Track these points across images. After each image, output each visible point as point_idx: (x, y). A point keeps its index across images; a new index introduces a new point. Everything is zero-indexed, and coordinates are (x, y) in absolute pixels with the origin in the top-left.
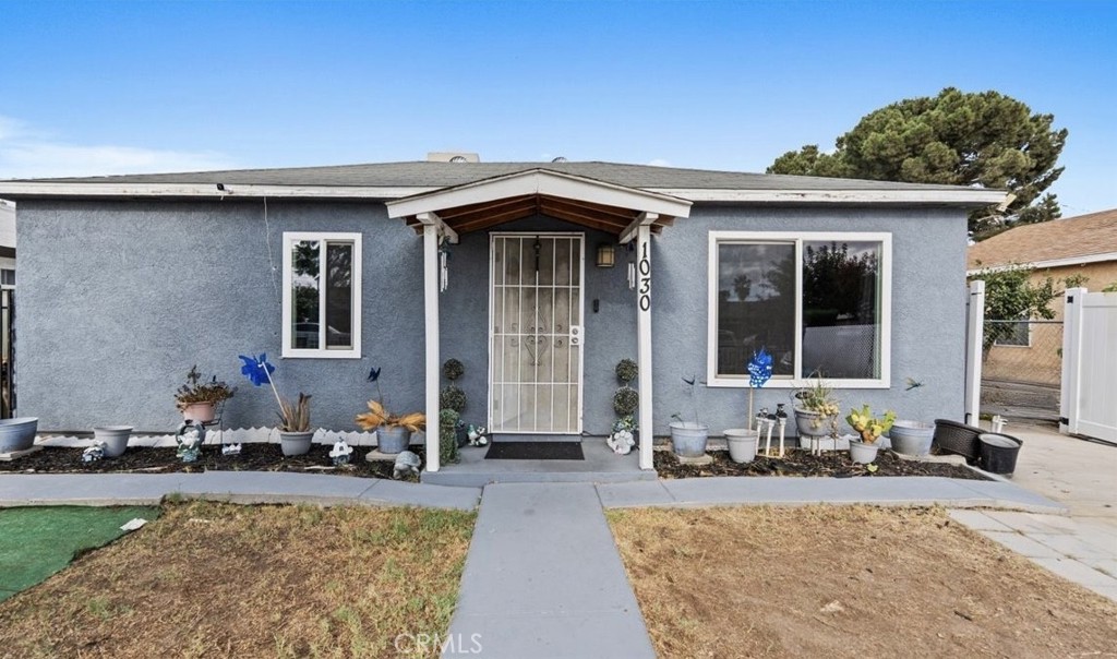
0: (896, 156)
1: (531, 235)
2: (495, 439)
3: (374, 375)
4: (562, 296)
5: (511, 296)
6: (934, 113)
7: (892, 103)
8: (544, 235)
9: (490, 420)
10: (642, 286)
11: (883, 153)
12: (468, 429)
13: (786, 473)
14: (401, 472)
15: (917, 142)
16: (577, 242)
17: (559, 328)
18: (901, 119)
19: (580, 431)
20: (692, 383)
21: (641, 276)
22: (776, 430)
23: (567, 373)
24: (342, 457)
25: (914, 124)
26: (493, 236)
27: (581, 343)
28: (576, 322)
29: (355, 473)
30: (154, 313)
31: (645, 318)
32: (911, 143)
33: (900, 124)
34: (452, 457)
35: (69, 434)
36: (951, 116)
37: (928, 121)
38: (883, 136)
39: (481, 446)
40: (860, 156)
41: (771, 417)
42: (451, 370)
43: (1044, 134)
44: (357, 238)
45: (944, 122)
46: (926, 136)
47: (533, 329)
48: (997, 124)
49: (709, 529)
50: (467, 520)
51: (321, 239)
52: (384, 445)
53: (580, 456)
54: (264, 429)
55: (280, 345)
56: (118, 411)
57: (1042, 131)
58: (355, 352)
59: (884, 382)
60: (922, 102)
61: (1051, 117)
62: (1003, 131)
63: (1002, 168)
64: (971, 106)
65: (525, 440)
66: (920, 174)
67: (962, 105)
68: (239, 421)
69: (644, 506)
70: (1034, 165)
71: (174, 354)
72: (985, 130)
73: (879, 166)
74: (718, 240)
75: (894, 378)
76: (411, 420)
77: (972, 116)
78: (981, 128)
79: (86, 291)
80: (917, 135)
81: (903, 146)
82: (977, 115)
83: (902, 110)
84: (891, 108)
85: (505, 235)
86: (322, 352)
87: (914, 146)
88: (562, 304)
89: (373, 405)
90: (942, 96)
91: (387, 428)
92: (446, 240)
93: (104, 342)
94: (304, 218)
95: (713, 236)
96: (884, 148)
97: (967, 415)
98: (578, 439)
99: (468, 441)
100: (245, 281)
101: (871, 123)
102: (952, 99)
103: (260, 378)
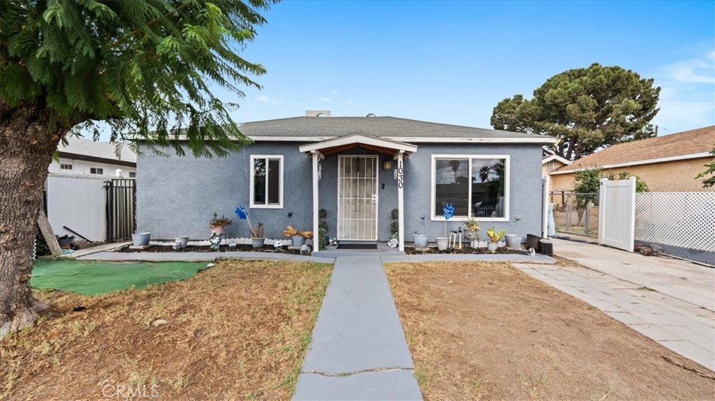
0: (563, 102)
1: (356, 156)
2: (340, 243)
3: (290, 215)
4: (369, 182)
5: (347, 182)
6: (584, 78)
7: (564, 71)
8: (361, 156)
9: (338, 234)
10: (399, 178)
11: (556, 101)
12: (329, 239)
13: (457, 253)
14: (303, 252)
15: (575, 95)
16: (375, 159)
17: (368, 196)
18: (567, 82)
19: (376, 239)
20: (423, 219)
21: (399, 175)
22: (458, 238)
23: (371, 215)
24: (279, 247)
25: (574, 85)
26: (340, 157)
27: (377, 202)
28: (375, 193)
29: (285, 253)
30: (195, 189)
31: (401, 191)
32: (572, 95)
33: (566, 84)
34: (323, 247)
35: (159, 240)
36: (593, 80)
37: (581, 83)
38: (556, 91)
39: (335, 245)
40: (545, 101)
41: (456, 232)
42: (323, 213)
43: (648, 90)
44: (282, 157)
45: (590, 84)
46: (580, 92)
47: (356, 196)
48: (619, 85)
49: (421, 268)
50: (330, 266)
51: (267, 157)
52: (295, 243)
53: (376, 248)
54: (242, 239)
55: (249, 203)
56: (180, 231)
57: (647, 88)
58: (281, 206)
59: (507, 218)
60: (580, 71)
61: (652, 80)
62: (623, 89)
63: (622, 110)
64: (605, 75)
65: (353, 243)
66: (576, 113)
67: (600, 74)
68: (231, 235)
69: (398, 262)
70: (641, 108)
71: (204, 206)
72: (613, 88)
73: (554, 108)
74: (436, 158)
75: (510, 217)
76: (306, 233)
77: (605, 81)
78: (611, 87)
79: (166, 180)
80: (575, 91)
81: (567, 97)
82: (608, 80)
83: (569, 76)
84: (564, 74)
85: (344, 156)
86: (266, 206)
87: (573, 97)
88: (369, 186)
89: (289, 227)
90: (591, 68)
91: (297, 236)
92: (321, 159)
93: (174, 202)
94: (259, 149)
95: (434, 156)
96: (556, 98)
97: (543, 233)
98: (376, 243)
99: (329, 243)
100: (234, 176)
101: (551, 83)
102: (595, 69)
103: (243, 216)
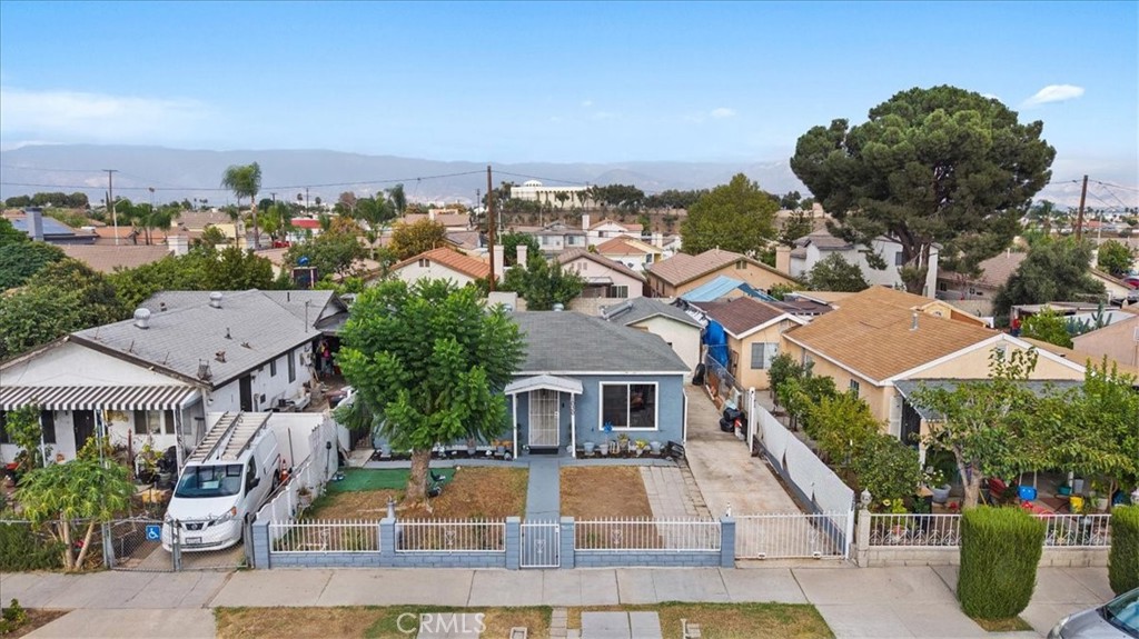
2: (530, 448)
4: (552, 403)
5: (536, 403)
9: (530, 442)
12: (523, 445)
13: (615, 458)
14: (506, 458)
17: (552, 413)
19: (559, 445)
20: (593, 429)
22: (616, 445)
23: (554, 427)
24: (490, 455)
27: (558, 417)
28: (556, 411)
29: (493, 459)
34: (520, 454)
39: (529, 451)
41: (615, 441)
47: (543, 414)
50: (528, 469)
52: (499, 451)
53: (559, 453)
65: (539, 448)
74: (603, 384)
75: (658, 428)
76: (509, 444)
91: (500, 446)
98: (558, 448)
99: (524, 449)
